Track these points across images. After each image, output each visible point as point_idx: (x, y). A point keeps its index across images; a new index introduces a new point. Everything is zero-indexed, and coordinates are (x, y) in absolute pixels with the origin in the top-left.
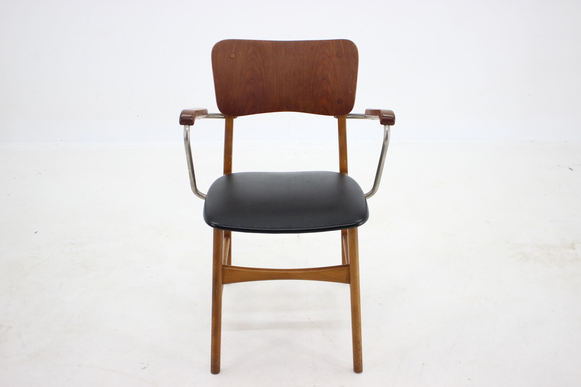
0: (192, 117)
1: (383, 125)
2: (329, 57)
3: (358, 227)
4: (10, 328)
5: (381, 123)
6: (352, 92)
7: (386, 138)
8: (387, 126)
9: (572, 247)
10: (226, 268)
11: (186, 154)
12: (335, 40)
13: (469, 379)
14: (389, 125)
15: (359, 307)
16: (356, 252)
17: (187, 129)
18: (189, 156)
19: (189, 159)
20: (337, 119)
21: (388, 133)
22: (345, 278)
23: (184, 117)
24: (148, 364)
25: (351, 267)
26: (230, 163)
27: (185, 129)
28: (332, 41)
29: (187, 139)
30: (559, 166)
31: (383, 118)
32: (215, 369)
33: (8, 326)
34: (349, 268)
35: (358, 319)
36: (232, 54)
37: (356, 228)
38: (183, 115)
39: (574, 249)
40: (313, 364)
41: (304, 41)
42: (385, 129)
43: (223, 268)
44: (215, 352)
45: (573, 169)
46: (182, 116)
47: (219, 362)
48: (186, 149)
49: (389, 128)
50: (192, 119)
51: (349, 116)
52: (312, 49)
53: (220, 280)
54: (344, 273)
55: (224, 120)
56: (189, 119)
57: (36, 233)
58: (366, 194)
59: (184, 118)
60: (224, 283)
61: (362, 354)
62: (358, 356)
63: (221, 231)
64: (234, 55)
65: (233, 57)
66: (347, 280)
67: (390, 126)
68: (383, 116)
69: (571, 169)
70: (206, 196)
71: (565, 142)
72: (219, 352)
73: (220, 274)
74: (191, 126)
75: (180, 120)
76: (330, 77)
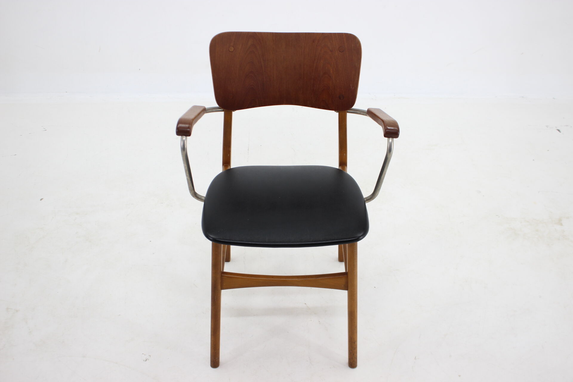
0: (189, 128)
1: (387, 138)
2: (331, 51)
3: (358, 242)
4: (17, 311)
5: (385, 136)
6: (353, 88)
7: (390, 150)
8: (391, 139)
9: (560, 222)
10: (224, 275)
11: (184, 163)
12: (338, 33)
13: (459, 376)
14: (393, 137)
15: (356, 311)
16: (355, 264)
17: (184, 139)
18: (186, 165)
19: (187, 168)
20: (338, 113)
21: (391, 146)
22: (343, 285)
23: (180, 127)
24: (150, 356)
25: (349, 275)
26: (229, 155)
27: (182, 139)
28: (335, 34)
29: (184, 149)
30: (547, 126)
31: (387, 131)
32: (215, 363)
33: (15, 309)
34: (347, 277)
35: (355, 322)
36: (231, 47)
37: (356, 243)
38: (180, 125)
39: (561, 225)
40: (309, 357)
41: (306, 34)
42: (388, 141)
43: (221, 275)
44: (214, 350)
45: (561, 131)
46: (178, 126)
47: (219, 358)
48: (183, 160)
49: (393, 141)
50: (188, 130)
51: (350, 111)
52: (314, 42)
53: (219, 287)
54: (342, 281)
55: (223, 113)
56: (186, 129)
57: (41, 199)
58: (365, 198)
59: (181, 129)
60: (222, 289)
61: (357, 352)
62: (354, 354)
63: (219, 244)
64: (233, 48)
65: (232, 51)
66: (346, 288)
67: (394, 139)
68: (388, 129)
69: (559, 130)
70: (205, 198)
71: (553, 98)
72: (219, 349)
73: (219, 281)
74: (188, 137)
75: (177, 130)
76: (331, 72)
